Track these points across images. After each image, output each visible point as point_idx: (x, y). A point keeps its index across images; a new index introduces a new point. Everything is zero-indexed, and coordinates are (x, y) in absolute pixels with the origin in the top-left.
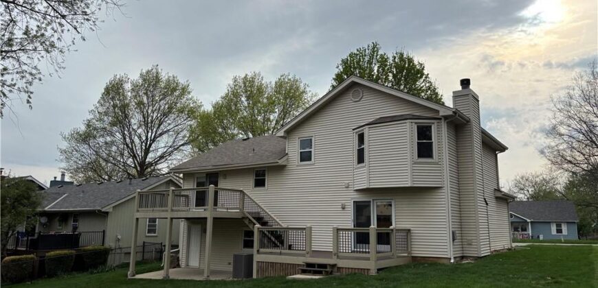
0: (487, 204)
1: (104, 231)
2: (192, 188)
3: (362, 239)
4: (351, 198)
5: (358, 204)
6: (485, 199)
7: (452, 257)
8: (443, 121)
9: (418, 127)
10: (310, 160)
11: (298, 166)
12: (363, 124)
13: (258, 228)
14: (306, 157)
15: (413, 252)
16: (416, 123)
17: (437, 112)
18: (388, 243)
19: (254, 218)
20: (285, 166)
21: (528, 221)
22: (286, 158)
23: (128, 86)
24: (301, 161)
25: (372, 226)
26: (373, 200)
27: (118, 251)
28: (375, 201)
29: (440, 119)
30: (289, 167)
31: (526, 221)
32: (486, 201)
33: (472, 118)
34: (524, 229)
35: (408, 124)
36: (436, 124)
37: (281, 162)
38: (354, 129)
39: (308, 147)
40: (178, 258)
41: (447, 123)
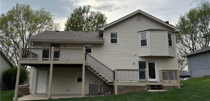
4: (137, 60)
10: (116, 42)
11: (110, 45)
12: (142, 30)
14: (114, 41)
16: (168, 33)
24: (111, 43)
26: (147, 61)
30: (104, 45)
36: (173, 34)
38: (138, 32)
39: (115, 37)
40: (29, 89)
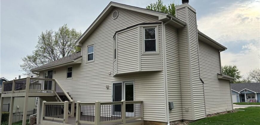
0: (203, 82)
1: (9, 104)
2: (42, 78)
3: (117, 108)
4: (112, 81)
5: (116, 85)
6: (200, 79)
7: (169, 122)
8: (162, 24)
9: (146, 30)
10: (92, 59)
11: (87, 63)
13: (44, 103)
14: (90, 57)
15: (144, 117)
16: (144, 27)
17: (157, 17)
18: (132, 111)
19: (59, 96)
20: (81, 64)
21: (255, 93)
22: (80, 59)
23: (53, 34)
24: (88, 60)
25: (122, 101)
26: (123, 82)
27: (18, 114)
28: (125, 83)
29: (161, 23)
30: (83, 64)
31: (254, 93)
32: (201, 80)
33: (188, 23)
34: (254, 97)
35: (138, 28)
36: (157, 27)
37: (76, 61)
38: (113, 37)
39: (92, 51)
40: (36, 118)
41: (166, 25)
